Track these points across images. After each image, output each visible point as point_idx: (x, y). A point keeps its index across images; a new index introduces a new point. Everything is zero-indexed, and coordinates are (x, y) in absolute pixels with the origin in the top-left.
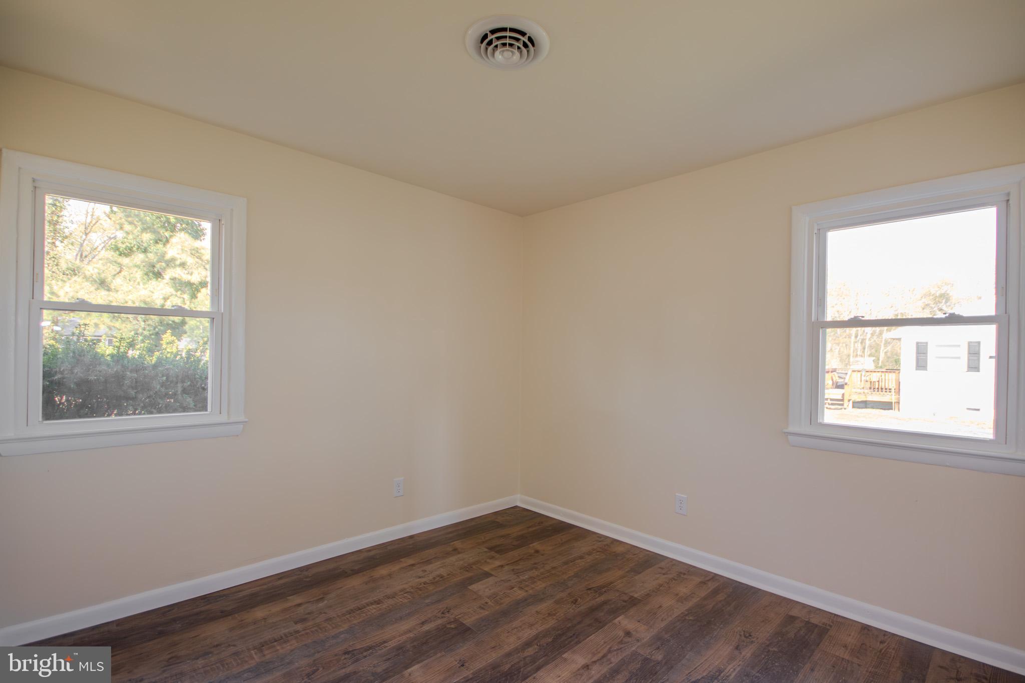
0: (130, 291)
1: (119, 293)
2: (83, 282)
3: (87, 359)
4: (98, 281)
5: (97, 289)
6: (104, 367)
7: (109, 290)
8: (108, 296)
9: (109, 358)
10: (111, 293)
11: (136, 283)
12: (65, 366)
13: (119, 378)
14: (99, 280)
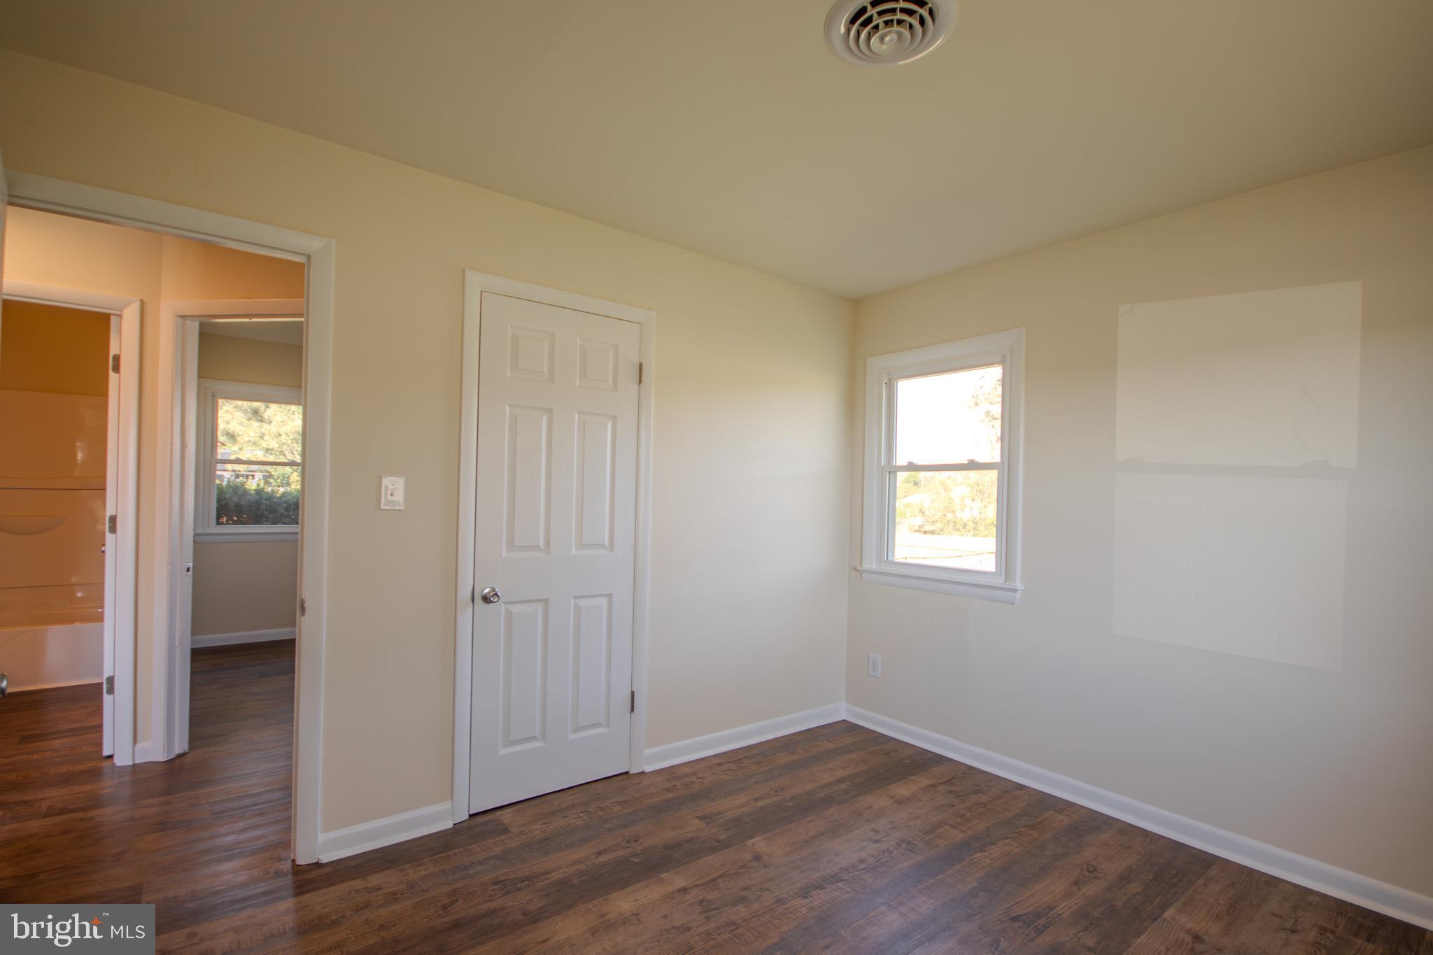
0: (283, 422)
1: (272, 424)
2: (235, 411)
3: (240, 492)
4: (249, 410)
5: (249, 419)
6: (250, 497)
7: (262, 421)
8: (261, 427)
9: (253, 492)
10: (264, 424)
11: (291, 412)
12: (228, 496)
13: (258, 503)
14: (250, 408)
